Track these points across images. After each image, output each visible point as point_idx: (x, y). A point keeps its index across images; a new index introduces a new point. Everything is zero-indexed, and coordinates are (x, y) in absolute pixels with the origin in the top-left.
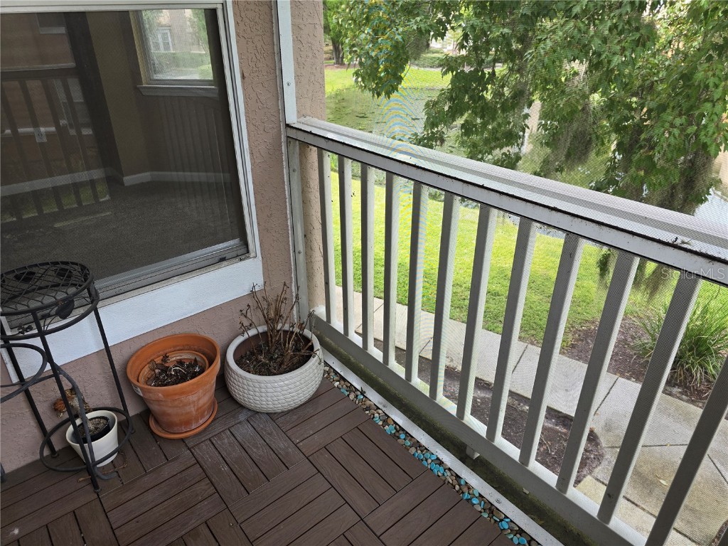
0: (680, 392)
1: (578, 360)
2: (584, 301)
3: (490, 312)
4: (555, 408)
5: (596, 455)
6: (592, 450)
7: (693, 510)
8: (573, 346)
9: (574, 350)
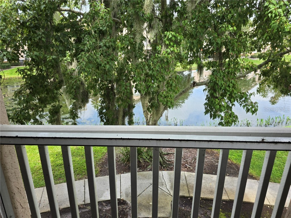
0: (139, 169)
1: (105, 176)
2: (96, 152)
3: (62, 174)
4: (107, 200)
5: (129, 208)
6: (127, 208)
7: (162, 207)
8: (101, 171)
9: (102, 173)
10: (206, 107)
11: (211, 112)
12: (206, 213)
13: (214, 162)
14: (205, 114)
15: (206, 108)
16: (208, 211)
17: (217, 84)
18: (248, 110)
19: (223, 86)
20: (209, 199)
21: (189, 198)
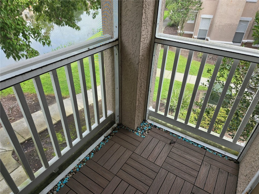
10: (5, 50)
11: (12, 54)
12: (47, 142)
13: (30, 102)
14: (8, 58)
15: (5, 52)
16: (47, 139)
17: (6, 24)
18: (44, 44)
19: (12, 25)
20: (43, 131)
21: (26, 142)
